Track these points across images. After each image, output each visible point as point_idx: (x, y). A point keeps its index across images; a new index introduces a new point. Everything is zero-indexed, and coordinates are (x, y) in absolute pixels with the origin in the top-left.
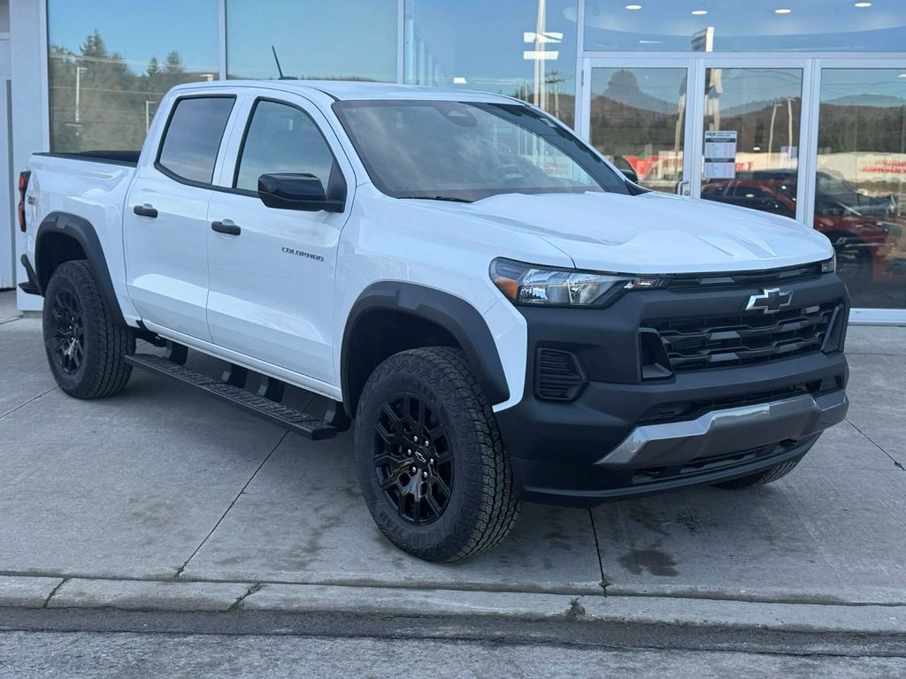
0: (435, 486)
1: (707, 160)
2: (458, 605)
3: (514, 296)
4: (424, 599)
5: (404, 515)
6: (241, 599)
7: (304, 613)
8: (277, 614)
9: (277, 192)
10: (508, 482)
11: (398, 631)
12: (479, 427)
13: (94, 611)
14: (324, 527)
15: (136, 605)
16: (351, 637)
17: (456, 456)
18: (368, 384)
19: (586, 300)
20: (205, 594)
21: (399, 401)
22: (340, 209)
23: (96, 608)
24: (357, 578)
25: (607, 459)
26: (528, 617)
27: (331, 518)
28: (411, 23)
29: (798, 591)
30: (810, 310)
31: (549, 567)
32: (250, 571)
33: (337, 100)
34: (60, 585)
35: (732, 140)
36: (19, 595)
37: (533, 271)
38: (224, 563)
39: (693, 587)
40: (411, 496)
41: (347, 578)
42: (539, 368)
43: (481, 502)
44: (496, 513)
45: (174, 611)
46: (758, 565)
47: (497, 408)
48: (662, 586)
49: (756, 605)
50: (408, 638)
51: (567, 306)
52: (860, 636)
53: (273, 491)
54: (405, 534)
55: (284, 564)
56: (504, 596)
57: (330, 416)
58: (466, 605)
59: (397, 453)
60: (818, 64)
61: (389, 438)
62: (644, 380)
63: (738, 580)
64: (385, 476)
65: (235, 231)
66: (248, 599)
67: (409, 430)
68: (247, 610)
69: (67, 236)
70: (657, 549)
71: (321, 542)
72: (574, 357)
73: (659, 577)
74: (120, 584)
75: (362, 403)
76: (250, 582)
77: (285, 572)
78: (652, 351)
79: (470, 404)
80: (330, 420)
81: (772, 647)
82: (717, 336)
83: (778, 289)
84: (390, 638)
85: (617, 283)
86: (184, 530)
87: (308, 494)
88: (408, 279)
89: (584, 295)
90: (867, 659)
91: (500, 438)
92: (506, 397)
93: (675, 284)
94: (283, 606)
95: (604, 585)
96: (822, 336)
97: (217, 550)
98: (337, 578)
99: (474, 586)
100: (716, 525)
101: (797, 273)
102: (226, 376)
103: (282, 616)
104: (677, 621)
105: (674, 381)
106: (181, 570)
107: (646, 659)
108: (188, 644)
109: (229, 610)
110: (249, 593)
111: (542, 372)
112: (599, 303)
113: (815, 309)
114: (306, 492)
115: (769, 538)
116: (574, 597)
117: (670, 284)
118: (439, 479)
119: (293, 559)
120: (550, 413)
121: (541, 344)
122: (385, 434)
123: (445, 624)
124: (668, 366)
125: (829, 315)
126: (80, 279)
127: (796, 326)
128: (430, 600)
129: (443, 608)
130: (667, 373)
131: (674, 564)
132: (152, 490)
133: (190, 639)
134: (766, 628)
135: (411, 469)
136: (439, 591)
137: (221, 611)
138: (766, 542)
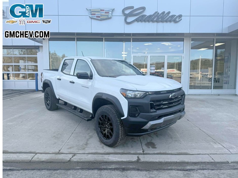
0: (110, 132)
1: (151, 70)
2: (115, 159)
3: (125, 96)
4: (108, 157)
5: (104, 137)
6: (71, 159)
7: (83, 162)
8: (78, 163)
9: (80, 76)
10: (124, 132)
11: (103, 167)
12: (118, 122)
13: (40, 163)
14: (89, 138)
15: (49, 161)
16: (93, 169)
17: (114, 127)
18: (97, 112)
19: (139, 96)
20: (64, 158)
21: (103, 115)
22: (92, 79)
23: (40, 162)
24: (95, 152)
25: (143, 128)
26: (129, 161)
27: (91, 136)
28: (105, 49)
29: (180, 152)
30: (179, 97)
31: (132, 147)
32: (73, 151)
33: (91, 59)
34: (34, 156)
35: (154, 67)
36: (25, 159)
37: (128, 91)
38: (68, 149)
39: (160, 151)
40: (105, 134)
41: (93, 152)
42: (130, 110)
43: (119, 136)
44: (122, 138)
45: (56, 162)
46: (171, 145)
47: (122, 118)
48: (154, 151)
49: (173, 156)
50: (104, 169)
51: (135, 98)
52: (196, 163)
53: (81, 130)
54: (104, 141)
55: (80, 149)
56: (124, 156)
57: (91, 116)
58: (117, 159)
59: (103, 125)
60: (167, 55)
61: (101, 122)
62: (151, 112)
63: (168, 149)
64: (100, 129)
65: (74, 83)
66: (72, 159)
67: (105, 121)
68: (72, 162)
69: (47, 83)
70: (152, 141)
71: (88, 142)
72: (137, 108)
73: (154, 149)
74: (47, 155)
75: (96, 115)
76: (73, 154)
77: (80, 151)
78: (152, 106)
79: (116, 117)
80: (91, 117)
81: (179, 168)
82: (164, 103)
83: (175, 93)
84: (100, 169)
85: (145, 93)
86: (62, 140)
87: (87, 130)
88: (104, 92)
89: (138, 95)
90: (199, 171)
91: (122, 123)
92: (124, 116)
93: (156, 93)
94: (79, 161)
95: (143, 152)
96: (181, 101)
97: (68, 145)
98: (91, 152)
99: (118, 153)
100: (161, 135)
101: (177, 90)
102: (73, 108)
103: (79, 163)
104: (159, 161)
105: (156, 112)
106: (60, 151)
107: (155, 174)
108: (57, 173)
109: (68, 162)
110: (73, 157)
111: (131, 111)
112: (141, 97)
113: (180, 96)
114: (86, 130)
115: (171, 138)
116: (138, 155)
117: (155, 93)
118: (111, 131)
119: (82, 147)
120: (132, 119)
121: (131, 106)
122: (100, 122)
123: (112, 164)
124: (155, 109)
125: (182, 97)
126: (49, 91)
127: (177, 100)
128: (109, 158)
129: (112, 160)
130: (155, 111)
131: (155, 145)
132: (58, 130)
133: (58, 171)
134: (176, 162)
135: (105, 128)
136: (111, 155)
137: (66, 162)
138: (171, 139)
